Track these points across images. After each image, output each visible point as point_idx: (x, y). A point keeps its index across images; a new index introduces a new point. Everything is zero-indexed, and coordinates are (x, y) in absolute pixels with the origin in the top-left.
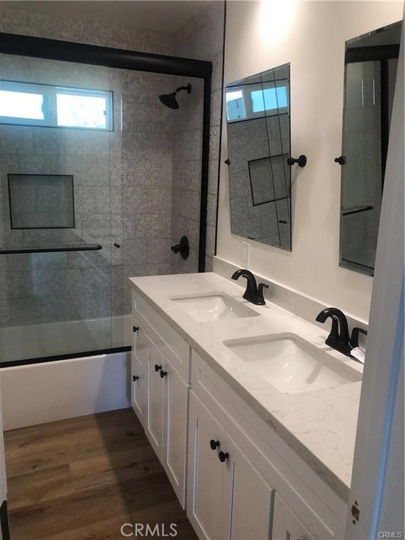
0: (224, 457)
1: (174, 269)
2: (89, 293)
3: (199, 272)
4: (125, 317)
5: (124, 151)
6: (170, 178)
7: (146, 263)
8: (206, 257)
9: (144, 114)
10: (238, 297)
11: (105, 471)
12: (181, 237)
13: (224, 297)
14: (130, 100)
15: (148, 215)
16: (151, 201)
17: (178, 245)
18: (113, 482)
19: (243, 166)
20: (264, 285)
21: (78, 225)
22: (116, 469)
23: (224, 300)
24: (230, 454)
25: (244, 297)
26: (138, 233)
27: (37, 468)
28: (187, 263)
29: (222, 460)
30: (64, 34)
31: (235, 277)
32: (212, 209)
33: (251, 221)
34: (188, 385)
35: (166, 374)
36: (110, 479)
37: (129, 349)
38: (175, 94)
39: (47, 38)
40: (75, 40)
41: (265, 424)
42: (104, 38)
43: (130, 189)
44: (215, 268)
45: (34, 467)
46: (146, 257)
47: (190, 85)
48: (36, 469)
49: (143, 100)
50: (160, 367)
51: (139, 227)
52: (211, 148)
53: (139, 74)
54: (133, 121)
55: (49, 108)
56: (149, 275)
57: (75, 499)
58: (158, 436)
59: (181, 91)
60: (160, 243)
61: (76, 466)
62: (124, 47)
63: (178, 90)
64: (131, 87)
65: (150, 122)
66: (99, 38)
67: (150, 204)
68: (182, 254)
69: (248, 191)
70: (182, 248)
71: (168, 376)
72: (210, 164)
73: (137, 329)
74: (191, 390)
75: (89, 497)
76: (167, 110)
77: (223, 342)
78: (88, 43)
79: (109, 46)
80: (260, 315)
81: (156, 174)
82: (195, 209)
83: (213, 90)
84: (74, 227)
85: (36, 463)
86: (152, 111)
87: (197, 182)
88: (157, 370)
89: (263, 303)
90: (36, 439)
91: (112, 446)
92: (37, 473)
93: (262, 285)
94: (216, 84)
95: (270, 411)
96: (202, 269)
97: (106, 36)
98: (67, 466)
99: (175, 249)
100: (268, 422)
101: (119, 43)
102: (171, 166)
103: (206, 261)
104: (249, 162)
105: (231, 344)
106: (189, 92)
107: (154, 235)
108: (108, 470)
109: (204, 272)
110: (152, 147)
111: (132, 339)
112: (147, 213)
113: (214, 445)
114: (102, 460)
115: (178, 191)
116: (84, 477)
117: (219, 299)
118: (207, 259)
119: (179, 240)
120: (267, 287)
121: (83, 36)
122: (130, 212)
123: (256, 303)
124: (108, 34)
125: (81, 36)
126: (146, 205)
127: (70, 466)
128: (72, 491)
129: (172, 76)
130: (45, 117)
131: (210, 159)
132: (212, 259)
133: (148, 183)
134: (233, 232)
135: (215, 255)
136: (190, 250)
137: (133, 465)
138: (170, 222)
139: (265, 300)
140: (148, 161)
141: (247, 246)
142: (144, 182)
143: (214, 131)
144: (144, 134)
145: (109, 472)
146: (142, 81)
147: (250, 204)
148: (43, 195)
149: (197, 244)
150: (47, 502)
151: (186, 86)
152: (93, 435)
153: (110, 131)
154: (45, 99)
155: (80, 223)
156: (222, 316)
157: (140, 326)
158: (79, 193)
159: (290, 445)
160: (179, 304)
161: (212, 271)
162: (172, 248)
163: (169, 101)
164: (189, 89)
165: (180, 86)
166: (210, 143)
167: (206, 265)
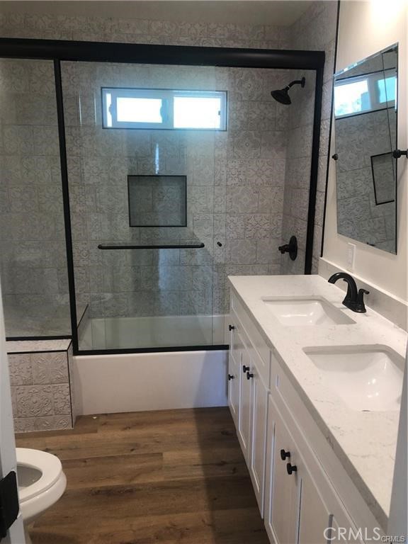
0: (291, 469)
1: (284, 270)
2: (199, 290)
3: (306, 274)
4: (226, 316)
5: (236, 150)
6: (283, 176)
7: (255, 263)
8: (313, 259)
9: (258, 112)
10: (338, 302)
11: (195, 465)
12: (291, 236)
13: (322, 301)
14: (244, 98)
15: (258, 215)
16: (262, 200)
17: (286, 245)
18: (202, 477)
19: (365, 161)
20: (364, 291)
21: (190, 223)
22: (205, 465)
23: (322, 305)
24: (298, 468)
25: (344, 303)
26: (247, 233)
27: (134, 451)
28: (294, 264)
29: (290, 473)
30: (182, 39)
31: (333, 280)
32: (320, 208)
33: (373, 221)
34: (267, 390)
35: (252, 376)
36: (198, 474)
37: (226, 347)
38: (287, 89)
39: (166, 44)
40: (192, 44)
41: (325, 440)
42: (220, 39)
43: (241, 188)
44: (320, 271)
45: (132, 450)
46: (255, 257)
47: (304, 79)
48: (133, 453)
49: (257, 98)
50: (248, 369)
51: (249, 227)
52: (321, 143)
53: (253, 71)
54: (246, 120)
55: (167, 112)
56: (256, 274)
57: (162, 487)
58: (246, 437)
59: (295, 85)
60: (270, 243)
61: (170, 456)
62: (239, 46)
63: (291, 85)
64: (245, 86)
65: (264, 119)
66: (215, 39)
67: (260, 203)
68: (290, 255)
69: (370, 189)
70: (290, 249)
71: (254, 378)
72: (320, 160)
73: (233, 328)
74: (270, 395)
75: (177, 487)
76: (281, 107)
77: (303, 349)
78: (204, 46)
79: (225, 46)
80: (355, 323)
81: (268, 173)
82: (304, 208)
83: (325, 81)
84: (186, 226)
85: (134, 447)
86: (266, 108)
87: (307, 179)
88: (245, 372)
89: (364, 311)
90: (138, 425)
91: (206, 442)
92: (133, 456)
93: (362, 291)
94: (328, 75)
95: (329, 426)
96: (308, 271)
97: (222, 37)
98: (161, 454)
99: (282, 249)
100: (327, 438)
101: (235, 42)
102: (284, 163)
103: (313, 263)
104: (372, 157)
105: (310, 352)
106: (303, 86)
107: (263, 235)
108: (198, 465)
109: (310, 274)
110: (264, 145)
111: (230, 338)
112: (257, 212)
113: (285, 455)
114: (193, 454)
115: (289, 189)
116: (174, 467)
117: (317, 303)
118: (314, 261)
119: (289, 240)
120: (368, 293)
121: (200, 40)
122: (240, 212)
123: (355, 309)
124: (224, 35)
125: (198, 39)
126: (257, 203)
127: (164, 454)
128: (162, 479)
129: (288, 70)
130: (163, 121)
131: (320, 155)
132: (318, 260)
133: (259, 181)
134: (340, 232)
135: (321, 256)
136: (298, 251)
137: (223, 464)
138: (281, 222)
139: (366, 307)
140: (260, 160)
141: (353, 248)
142: (256, 181)
143: (325, 125)
144: (257, 132)
145: (198, 467)
146: (256, 78)
147: (372, 203)
148: (159, 195)
149: (305, 244)
150: (138, 485)
151: (300, 79)
152: (189, 429)
153: (224, 131)
154: (164, 103)
155: (191, 222)
156: (319, 322)
157: (235, 325)
158: (192, 193)
159: (344, 467)
160: (269, 306)
161: (317, 274)
162: (280, 248)
163: (281, 96)
164: (303, 82)
165: (295, 80)
166: (321, 138)
167: (313, 267)
